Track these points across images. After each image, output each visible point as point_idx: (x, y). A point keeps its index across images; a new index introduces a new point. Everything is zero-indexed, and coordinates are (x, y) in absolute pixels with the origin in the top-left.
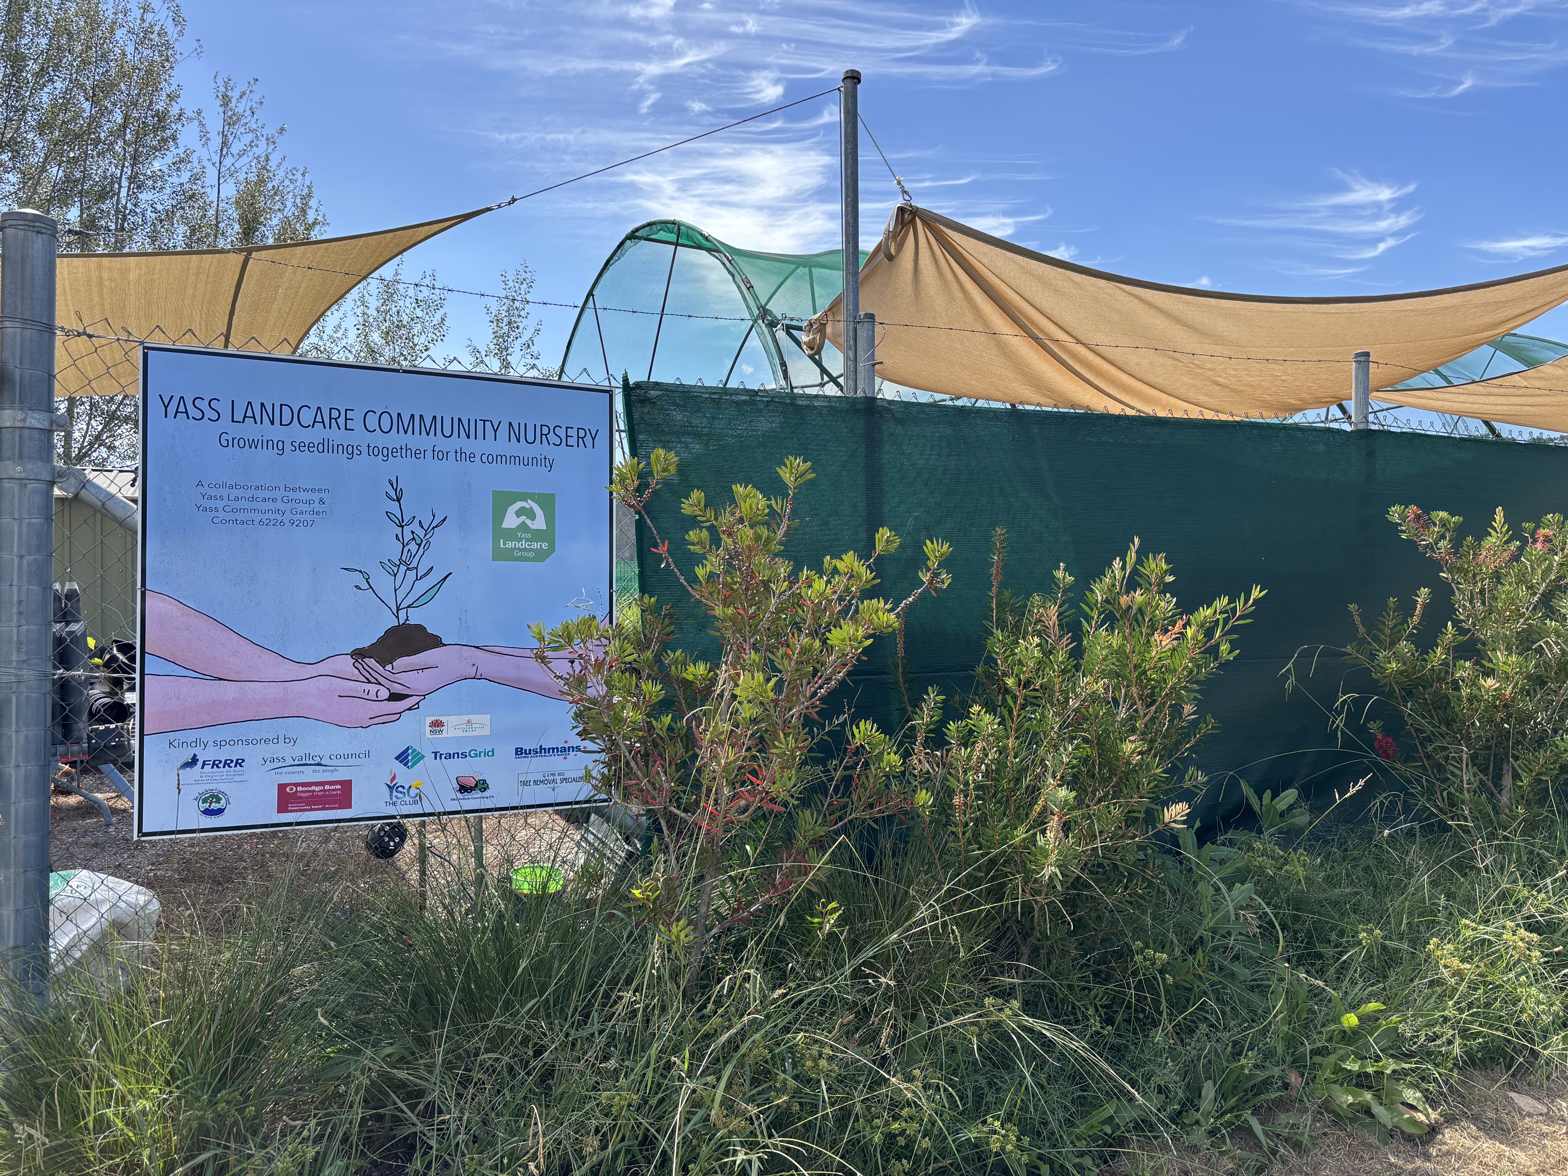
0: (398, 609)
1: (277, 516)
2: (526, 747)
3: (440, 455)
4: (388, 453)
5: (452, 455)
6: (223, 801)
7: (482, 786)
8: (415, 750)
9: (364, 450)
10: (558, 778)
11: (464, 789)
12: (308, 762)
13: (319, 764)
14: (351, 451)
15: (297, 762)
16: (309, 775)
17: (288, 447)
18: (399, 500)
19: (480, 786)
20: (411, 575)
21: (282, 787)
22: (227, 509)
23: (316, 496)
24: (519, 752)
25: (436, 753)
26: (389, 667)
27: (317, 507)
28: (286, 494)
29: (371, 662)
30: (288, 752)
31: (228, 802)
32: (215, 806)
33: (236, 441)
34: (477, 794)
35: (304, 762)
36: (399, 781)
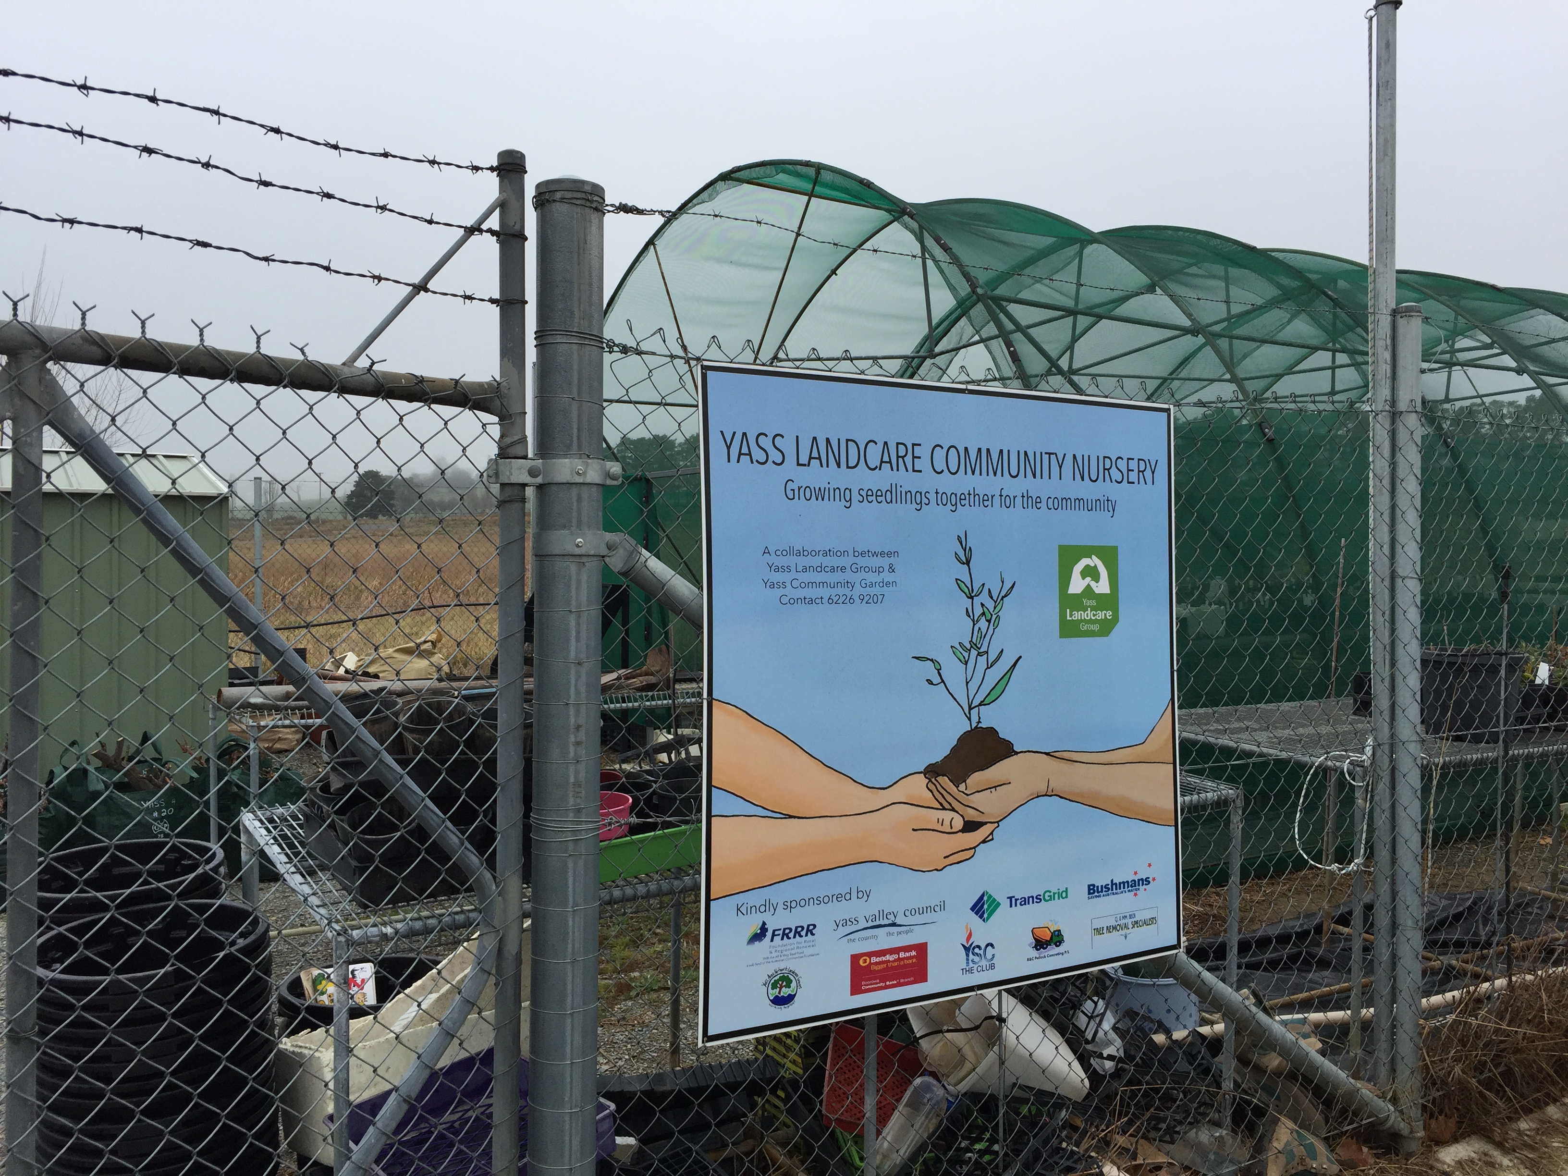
0: (970, 709)
1: (847, 591)
2: (1098, 883)
3: (1007, 501)
4: (956, 501)
5: (1019, 500)
6: (793, 985)
7: (1057, 938)
8: (990, 896)
9: (932, 496)
10: (1129, 921)
11: (1040, 944)
12: (883, 923)
13: (894, 925)
14: (919, 499)
15: (870, 924)
16: (884, 940)
17: (856, 497)
18: (968, 563)
19: (1055, 939)
20: (982, 660)
21: (855, 958)
22: (796, 584)
23: (885, 562)
24: (1093, 890)
25: (1010, 898)
26: (962, 787)
27: (887, 576)
28: (855, 560)
29: (944, 780)
30: (860, 910)
31: (799, 985)
32: (785, 992)
33: (802, 490)
34: (1053, 950)
35: (877, 923)
36: (977, 940)
